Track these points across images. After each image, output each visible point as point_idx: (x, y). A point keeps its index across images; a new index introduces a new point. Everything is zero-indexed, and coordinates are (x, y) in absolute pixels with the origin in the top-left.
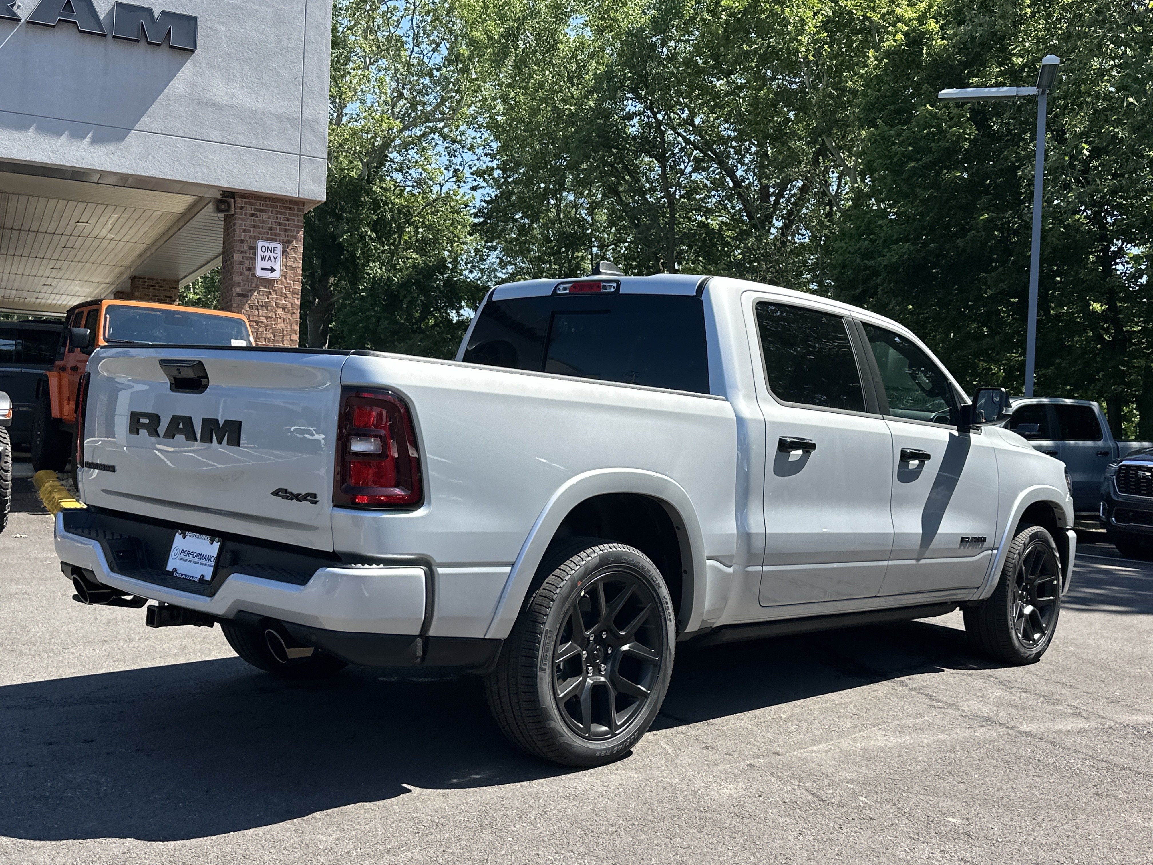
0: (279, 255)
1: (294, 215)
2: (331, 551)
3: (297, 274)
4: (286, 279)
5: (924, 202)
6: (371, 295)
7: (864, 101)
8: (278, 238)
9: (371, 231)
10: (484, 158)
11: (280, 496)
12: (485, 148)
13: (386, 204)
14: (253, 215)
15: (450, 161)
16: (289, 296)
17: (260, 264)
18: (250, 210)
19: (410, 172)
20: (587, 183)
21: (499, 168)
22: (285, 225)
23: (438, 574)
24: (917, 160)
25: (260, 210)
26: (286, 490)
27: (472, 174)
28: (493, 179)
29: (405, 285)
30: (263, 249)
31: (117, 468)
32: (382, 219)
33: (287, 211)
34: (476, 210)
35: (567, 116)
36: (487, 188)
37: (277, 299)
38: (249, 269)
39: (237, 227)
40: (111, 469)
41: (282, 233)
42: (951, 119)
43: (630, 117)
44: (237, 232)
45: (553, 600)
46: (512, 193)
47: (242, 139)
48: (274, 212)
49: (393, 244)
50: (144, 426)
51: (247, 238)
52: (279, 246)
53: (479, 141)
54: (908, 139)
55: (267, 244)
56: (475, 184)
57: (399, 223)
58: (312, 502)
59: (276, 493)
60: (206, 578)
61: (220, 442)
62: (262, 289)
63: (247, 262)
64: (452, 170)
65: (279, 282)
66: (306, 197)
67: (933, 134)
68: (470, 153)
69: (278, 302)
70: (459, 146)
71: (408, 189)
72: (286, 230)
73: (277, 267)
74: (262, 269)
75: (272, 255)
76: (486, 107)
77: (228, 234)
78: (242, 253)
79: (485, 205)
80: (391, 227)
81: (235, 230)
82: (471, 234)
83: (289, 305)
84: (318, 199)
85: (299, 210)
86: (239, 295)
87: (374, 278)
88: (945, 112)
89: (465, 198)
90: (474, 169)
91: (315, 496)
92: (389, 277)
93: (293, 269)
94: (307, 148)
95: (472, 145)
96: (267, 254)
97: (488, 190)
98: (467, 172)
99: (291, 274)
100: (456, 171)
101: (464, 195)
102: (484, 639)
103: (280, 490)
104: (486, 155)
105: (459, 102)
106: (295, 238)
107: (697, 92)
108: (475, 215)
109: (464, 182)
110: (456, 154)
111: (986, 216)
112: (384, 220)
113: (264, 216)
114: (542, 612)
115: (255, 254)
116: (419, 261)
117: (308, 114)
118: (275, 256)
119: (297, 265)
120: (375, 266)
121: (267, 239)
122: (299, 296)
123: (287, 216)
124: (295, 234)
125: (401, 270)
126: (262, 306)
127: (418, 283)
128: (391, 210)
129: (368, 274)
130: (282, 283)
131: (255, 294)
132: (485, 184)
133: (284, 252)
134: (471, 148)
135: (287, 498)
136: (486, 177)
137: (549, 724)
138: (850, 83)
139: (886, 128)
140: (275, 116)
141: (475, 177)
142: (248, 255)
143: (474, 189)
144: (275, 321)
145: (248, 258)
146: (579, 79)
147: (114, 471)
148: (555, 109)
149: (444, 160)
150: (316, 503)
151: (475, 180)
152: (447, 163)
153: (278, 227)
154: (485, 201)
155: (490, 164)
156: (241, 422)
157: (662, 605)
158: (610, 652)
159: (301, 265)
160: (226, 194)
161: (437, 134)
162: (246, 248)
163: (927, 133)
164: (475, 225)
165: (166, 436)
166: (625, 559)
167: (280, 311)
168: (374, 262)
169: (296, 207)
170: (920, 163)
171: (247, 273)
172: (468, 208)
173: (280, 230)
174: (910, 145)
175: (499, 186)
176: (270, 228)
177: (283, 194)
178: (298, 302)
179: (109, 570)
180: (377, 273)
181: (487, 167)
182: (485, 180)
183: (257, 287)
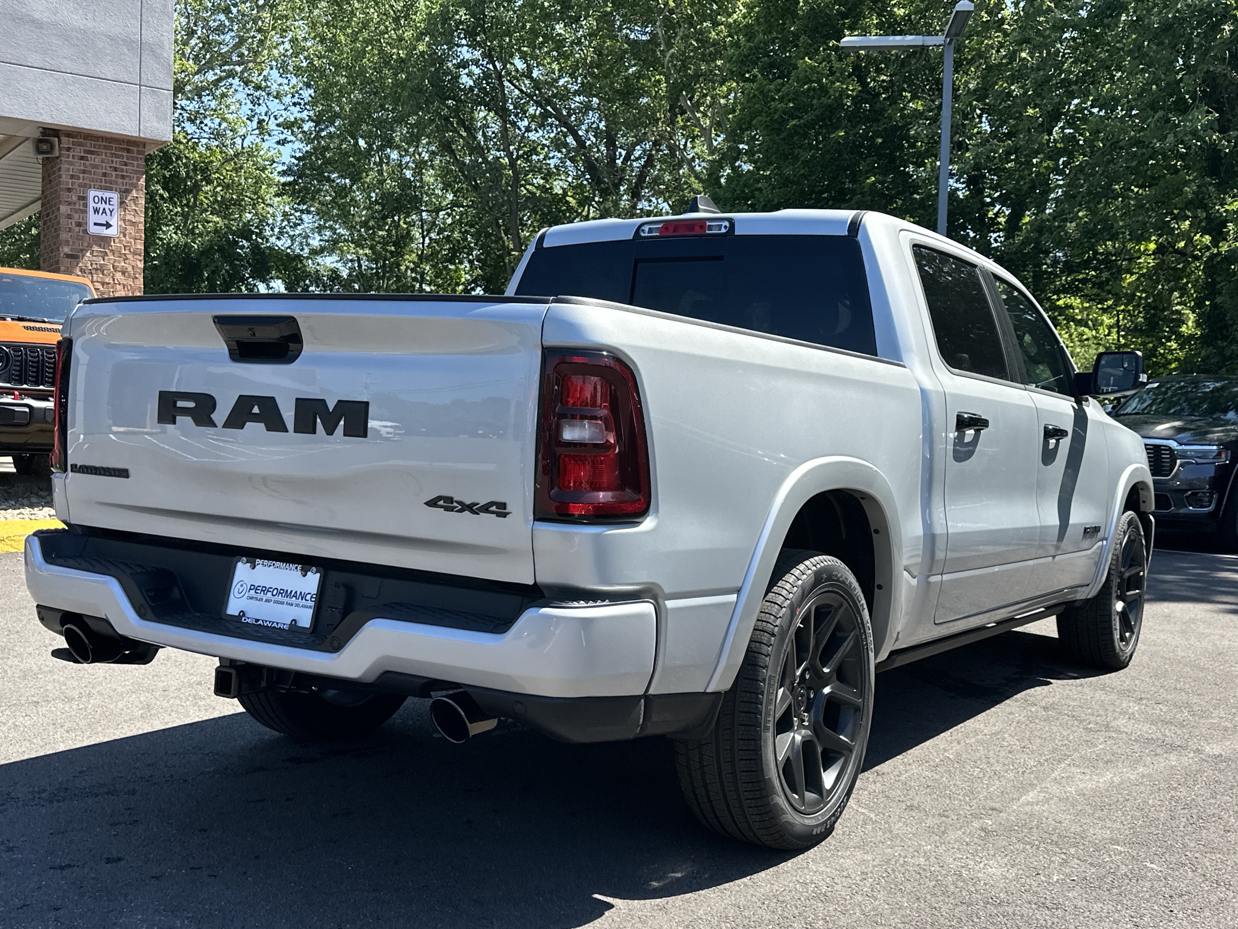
0: (115, 207)
1: (133, 158)
2: (531, 582)
3: (138, 231)
4: (125, 236)
5: (805, 163)
6: (166, 264)
7: (737, 53)
8: (114, 186)
9: (164, 189)
10: (292, 108)
11: (441, 507)
12: (293, 96)
13: (179, 158)
14: (82, 158)
15: (252, 110)
16: (129, 256)
17: (93, 218)
18: (79, 151)
19: (205, 122)
20: (413, 139)
21: (310, 119)
22: (122, 171)
23: (666, 609)
24: (797, 117)
25: (91, 152)
26: (452, 498)
27: (278, 125)
28: (304, 132)
29: (206, 252)
30: (96, 199)
31: (131, 472)
32: (176, 176)
33: (125, 154)
34: (285, 168)
35: (396, 61)
36: (297, 143)
37: (115, 261)
38: (79, 225)
39: (63, 172)
40: (123, 473)
41: (120, 181)
42: (832, 73)
43: (464, 64)
44: (64, 178)
45: (773, 635)
46: (327, 148)
47: (67, 65)
48: (109, 155)
49: (187, 205)
50: (185, 411)
51: (76, 186)
52: (115, 197)
53: (286, 88)
54: (788, 94)
55: (100, 194)
56: (282, 137)
57: (196, 181)
58: (499, 515)
59: (433, 503)
60: (300, 624)
61: (330, 431)
62: (96, 248)
63: (76, 216)
64: (256, 120)
65: (117, 240)
66: (149, 136)
67: (814, 89)
68: (278, 101)
69: (116, 264)
70: (264, 93)
71: (204, 141)
72: (123, 177)
73: (113, 221)
74: (95, 224)
75: (107, 207)
76: (297, 48)
77: (50, 181)
78: (70, 204)
79: (296, 162)
80: (186, 185)
81: (60, 176)
82: (277, 195)
83: (130, 269)
84: (164, 139)
85: (139, 152)
86: (68, 256)
87: (169, 243)
88: (826, 66)
89: (270, 154)
90: (281, 120)
91: (503, 505)
92: (186, 244)
93: (133, 224)
94: (148, 77)
95: (278, 93)
96: (101, 206)
97: (298, 145)
98: (272, 125)
99: (130, 230)
100: (260, 122)
101: (269, 150)
102: (705, 693)
103: (440, 498)
104: (295, 104)
105: (261, 42)
106: (135, 186)
107: (541, 39)
108: (283, 173)
109: (270, 135)
110: (261, 102)
111: (873, 179)
112: (178, 177)
113: (97, 160)
114: (763, 651)
115: (86, 205)
116: (221, 224)
117: (148, 36)
118: (111, 208)
119: (137, 219)
120: (169, 230)
121: (101, 188)
122: (142, 258)
123: (125, 160)
124: (135, 181)
125: (201, 235)
126: (97, 269)
127: (221, 250)
128: (186, 166)
129: (161, 239)
130: (121, 242)
131: (88, 254)
132: (293, 138)
133: (122, 203)
134: (278, 96)
135: (451, 509)
136: (295, 130)
137: (772, 800)
138: (714, 33)
139: (765, 83)
140: (109, 37)
141: (281, 129)
142: (77, 207)
143: (282, 142)
144: (113, 287)
145: (76, 211)
146: (406, 20)
147: (127, 477)
148: (381, 51)
149: (246, 110)
150: (504, 515)
151: (282, 133)
152: (249, 112)
153: (114, 173)
154: (295, 157)
155: (299, 115)
156: (367, 404)
157: (865, 631)
158: (812, 696)
159: (143, 220)
160: (47, 131)
161: (237, 79)
162: (74, 198)
163: (808, 89)
164: (284, 184)
165: (229, 424)
166: (836, 576)
167: (118, 275)
168: (167, 225)
169: (135, 149)
170: (802, 121)
171: (77, 229)
172: (275, 165)
173: (117, 176)
174: (789, 101)
175: (309, 141)
176: (105, 175)
177: (121, 132)
178: (141, 265)
179: (137, 618)
180: (172, 238)
181: (296, 119)
182: (293, 133)
183: (90, 246)
